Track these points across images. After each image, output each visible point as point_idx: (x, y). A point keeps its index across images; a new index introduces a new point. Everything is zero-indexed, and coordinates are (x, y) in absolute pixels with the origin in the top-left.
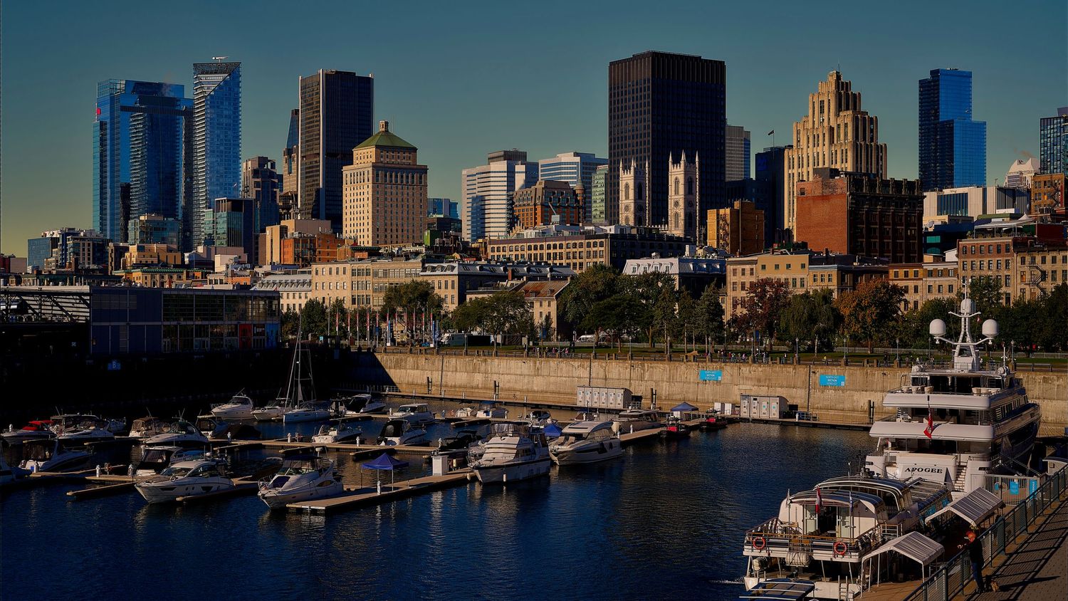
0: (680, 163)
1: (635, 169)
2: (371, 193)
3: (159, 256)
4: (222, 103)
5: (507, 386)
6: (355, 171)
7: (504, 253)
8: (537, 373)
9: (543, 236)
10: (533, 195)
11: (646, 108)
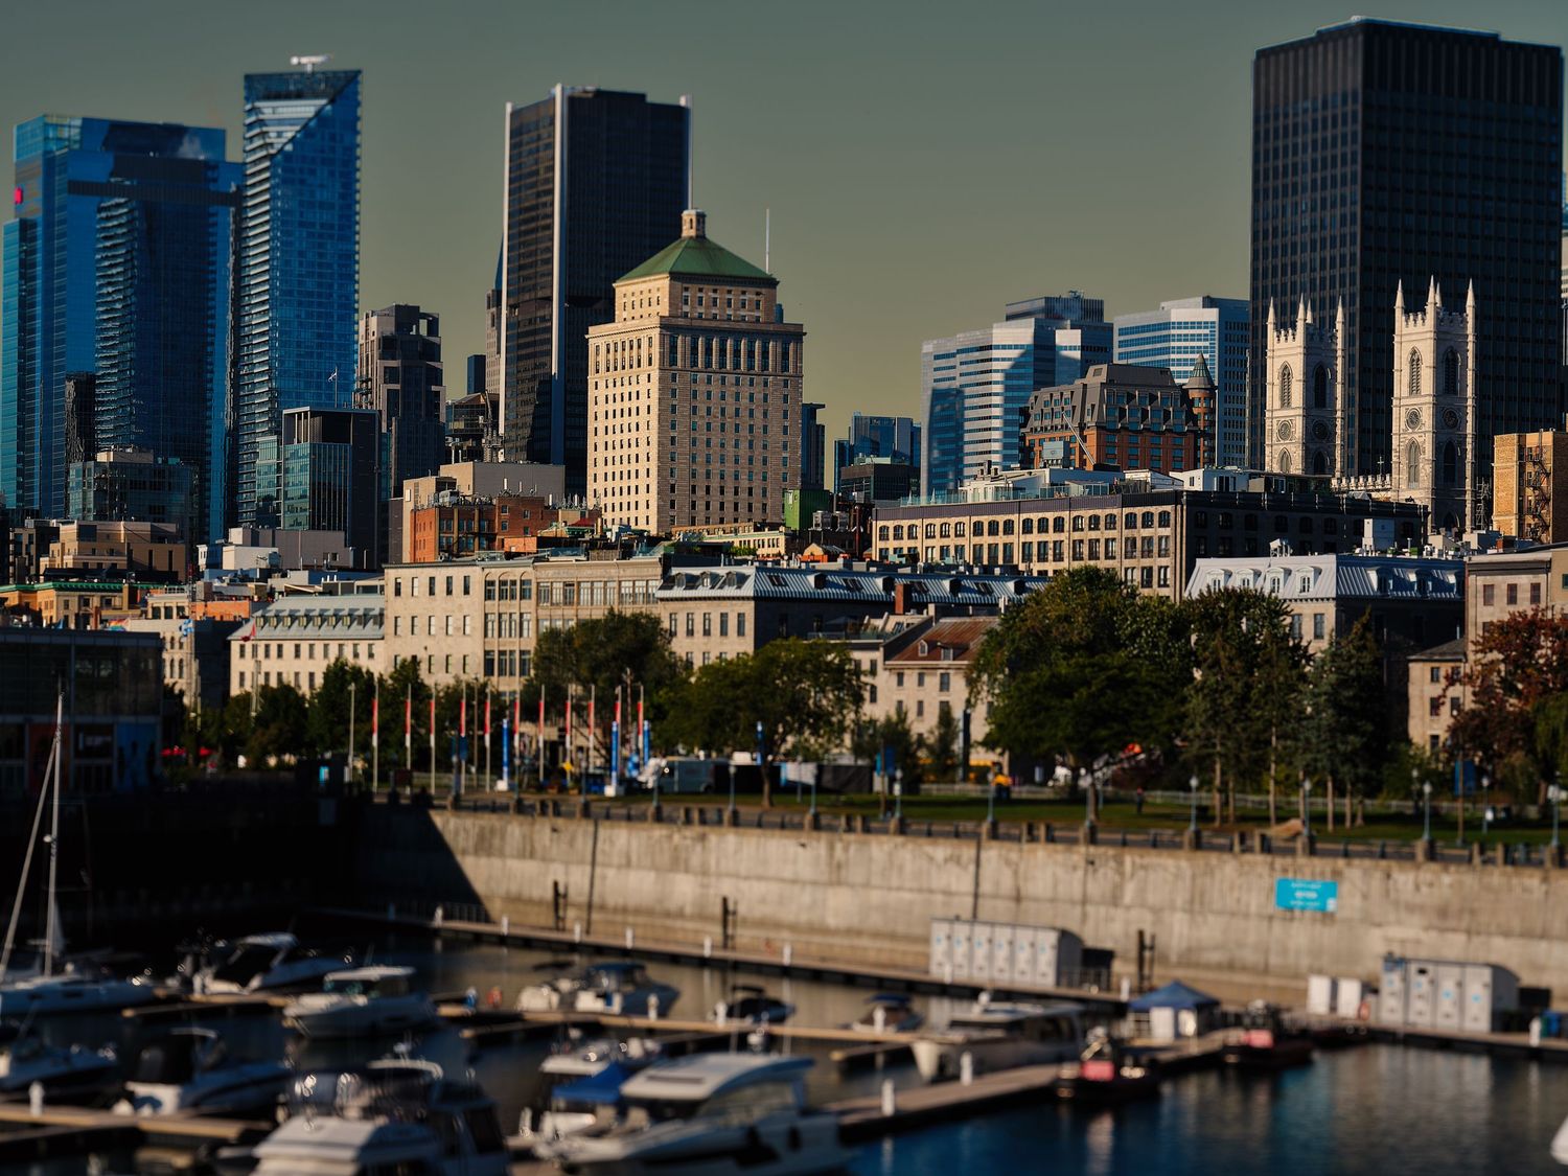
0: (1424, 312)
1: (1307, 326)
2: (655, 395)
3: (130, 552)
4: (312, 172)
5: (759, 911)
6: (618, 339)
7: (897, 544)
8: (836, 876)
9: (1017, 497)
10: (1077, 401)
11: (1348, 170)
